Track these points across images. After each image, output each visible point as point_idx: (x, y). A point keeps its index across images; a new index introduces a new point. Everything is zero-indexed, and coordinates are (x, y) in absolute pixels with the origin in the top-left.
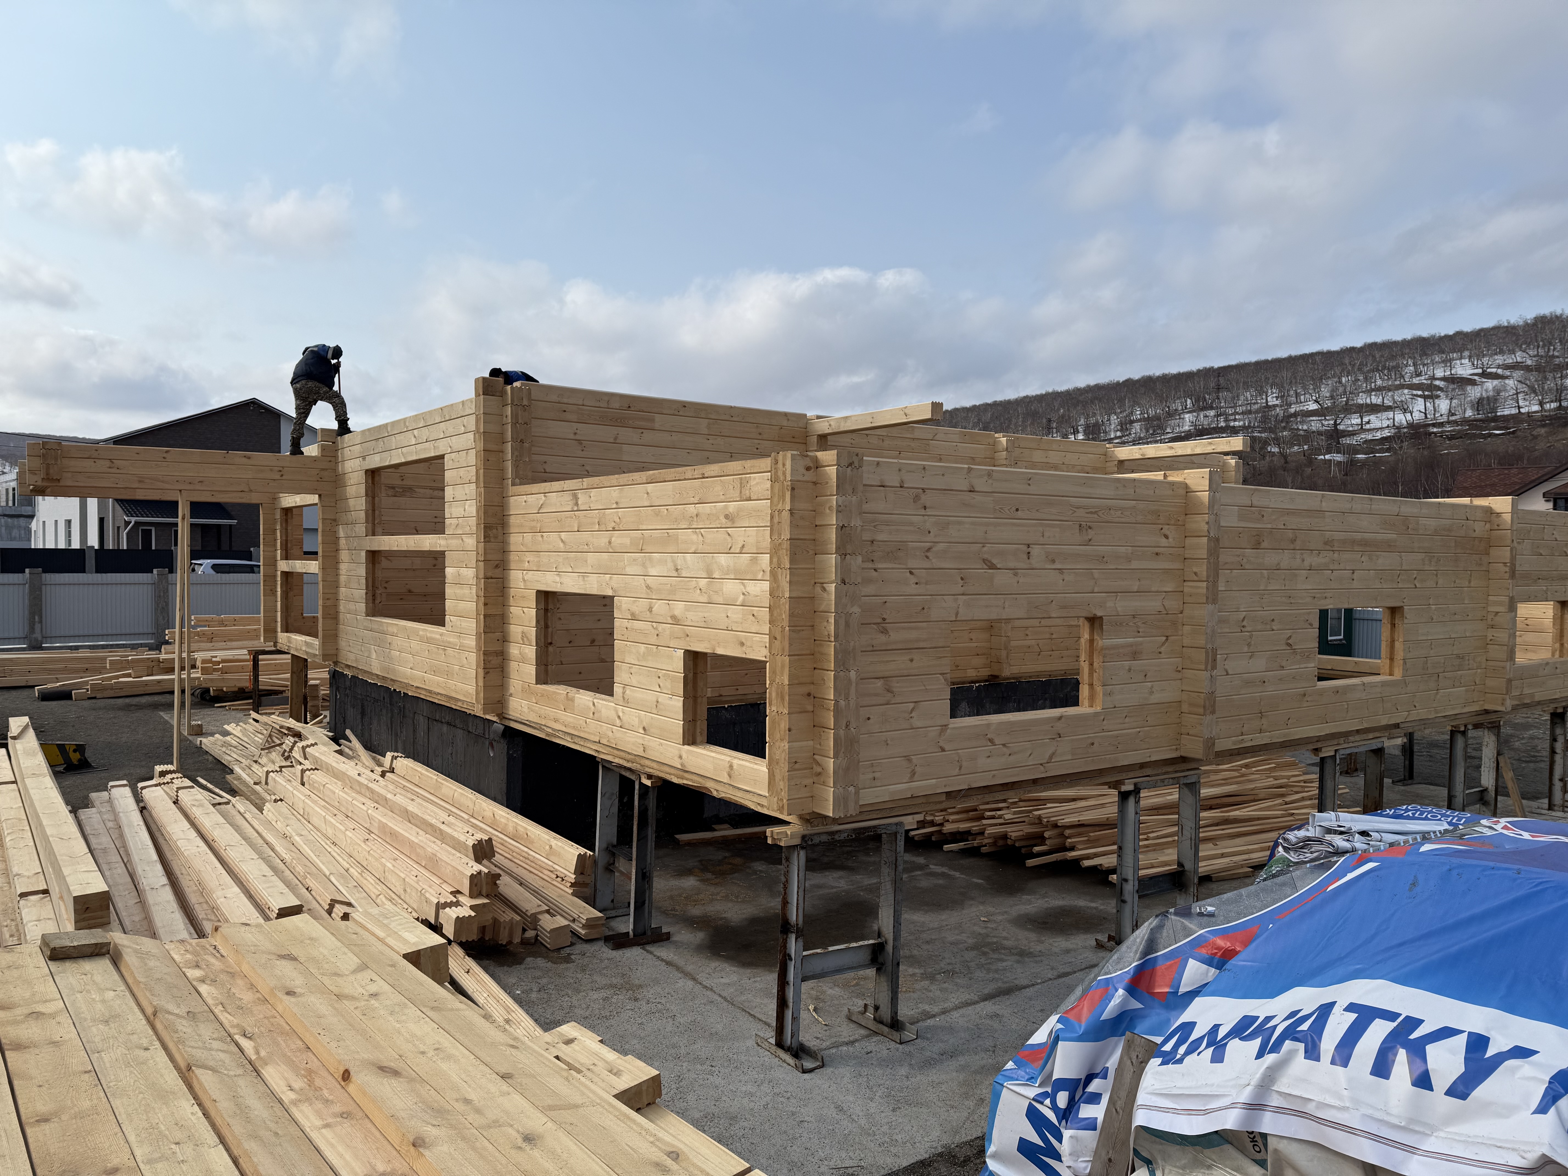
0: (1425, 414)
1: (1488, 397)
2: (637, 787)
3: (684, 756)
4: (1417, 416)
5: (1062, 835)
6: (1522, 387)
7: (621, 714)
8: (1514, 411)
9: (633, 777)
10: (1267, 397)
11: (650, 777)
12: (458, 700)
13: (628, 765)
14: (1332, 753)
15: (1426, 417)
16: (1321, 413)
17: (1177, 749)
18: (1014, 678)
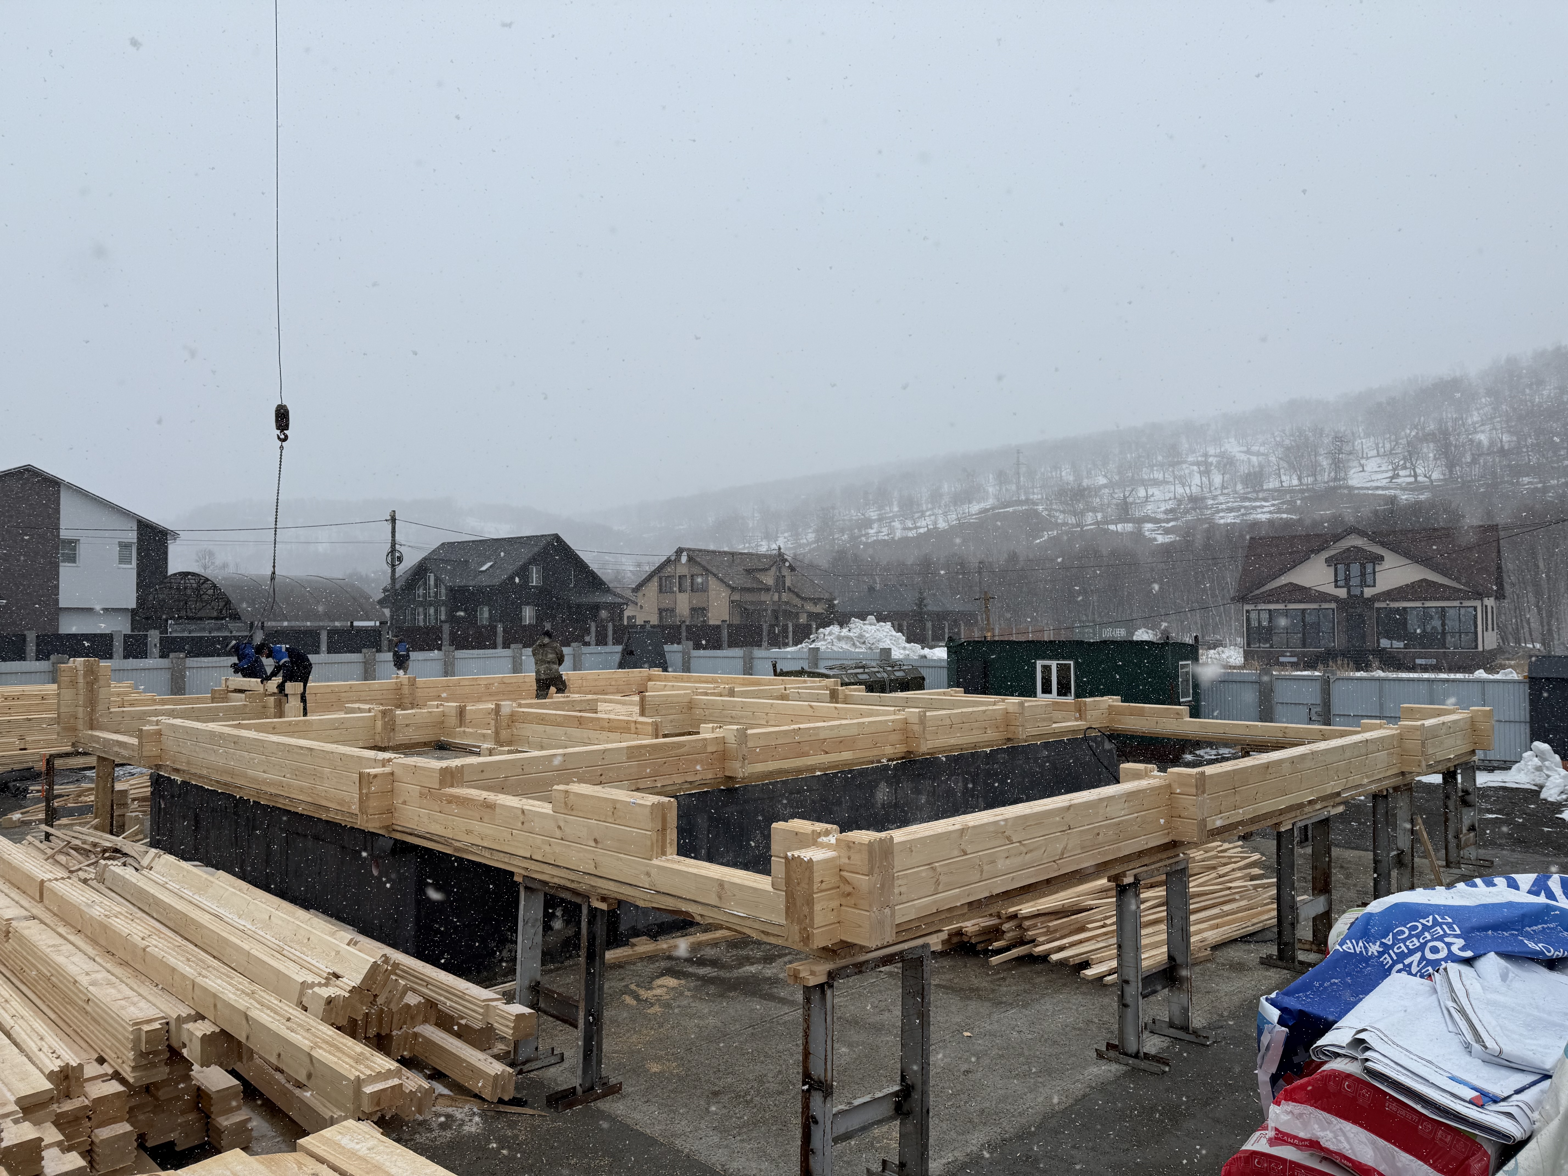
0: (1201, 487)
1: (1255, 472)
2: (585, 911)
3: (653, 872)
4: (1195, 490)
5: (1020, 926)
6: (1283, 464)
7: (562, 824)
8: (1277, 484)
9: (578, 900)
10: (1061, 472)
11: (604, 899)
12: (327, 809)
13: (573, 886)
14: (1290, 827)
15: (1202, 491)
16: (1111, 485)
17: (1168, 833)
18: (928, 754)
